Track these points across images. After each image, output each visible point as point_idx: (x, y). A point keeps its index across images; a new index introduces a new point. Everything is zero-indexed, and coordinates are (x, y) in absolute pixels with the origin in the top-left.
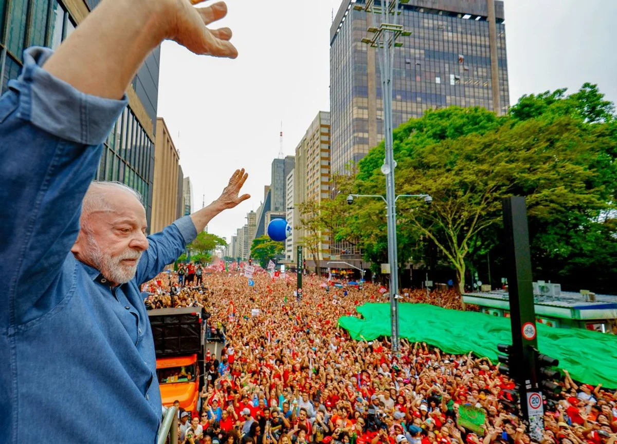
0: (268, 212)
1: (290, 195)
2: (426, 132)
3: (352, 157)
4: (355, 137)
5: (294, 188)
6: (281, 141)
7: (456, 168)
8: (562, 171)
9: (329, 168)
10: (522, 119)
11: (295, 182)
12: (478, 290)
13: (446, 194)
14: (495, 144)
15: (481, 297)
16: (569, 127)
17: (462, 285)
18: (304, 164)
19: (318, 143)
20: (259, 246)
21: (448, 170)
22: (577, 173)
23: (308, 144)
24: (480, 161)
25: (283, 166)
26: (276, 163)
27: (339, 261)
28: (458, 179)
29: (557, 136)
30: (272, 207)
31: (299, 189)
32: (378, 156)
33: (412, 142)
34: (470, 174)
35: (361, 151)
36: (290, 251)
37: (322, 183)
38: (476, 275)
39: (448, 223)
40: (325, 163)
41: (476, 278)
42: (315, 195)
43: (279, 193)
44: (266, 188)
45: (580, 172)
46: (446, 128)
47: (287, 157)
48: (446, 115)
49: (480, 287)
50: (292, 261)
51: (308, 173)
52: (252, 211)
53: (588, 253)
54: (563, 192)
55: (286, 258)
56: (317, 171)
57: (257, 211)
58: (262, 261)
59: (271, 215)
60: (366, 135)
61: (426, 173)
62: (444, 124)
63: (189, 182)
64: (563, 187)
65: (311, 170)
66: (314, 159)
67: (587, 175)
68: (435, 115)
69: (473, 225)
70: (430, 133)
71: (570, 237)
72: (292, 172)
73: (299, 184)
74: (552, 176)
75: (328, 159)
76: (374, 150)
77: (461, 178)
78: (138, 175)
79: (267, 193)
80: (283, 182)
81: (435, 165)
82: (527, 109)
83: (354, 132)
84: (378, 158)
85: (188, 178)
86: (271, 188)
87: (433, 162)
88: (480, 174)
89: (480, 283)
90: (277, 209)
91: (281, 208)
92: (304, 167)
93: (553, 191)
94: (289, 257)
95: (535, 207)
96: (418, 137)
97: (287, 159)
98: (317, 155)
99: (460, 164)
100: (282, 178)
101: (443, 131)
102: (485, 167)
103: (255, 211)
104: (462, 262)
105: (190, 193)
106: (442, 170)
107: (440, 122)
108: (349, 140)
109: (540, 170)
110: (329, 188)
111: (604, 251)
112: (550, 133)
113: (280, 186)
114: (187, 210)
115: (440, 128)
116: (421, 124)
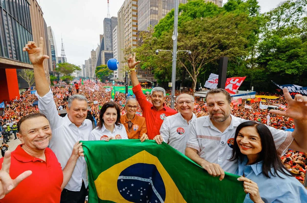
0: (103, 51)
1: (115, 42)
2: (188, 13)
3: (149, 21)
4: (151, 10)
5: (118, 37)
6: (108, 6)
7: (199, 35)
8: (238, 40)
9: (137, 27)
10: (228, 11)
11: (118, 33)
12: (200, 90)
13: (194, 48)
14: (216, 24)
15: (201, 93)
16: (244, 18)
17: (195, 88)
18: (123, 23)
19: (131, 10)
20: (100, 71)
21: (196, 36)
22: (243, 41)
23: (125, 11)
24: (209, 32)
25: (110, 23)
26: (106, 20)
27: (142, 78)
28: (199, 40)
29: (239, 22)
30: (105, 49)
31: (120, 38)
32: (164, 24)
33: (181, 18)
34: (205, 38)
35: (154, 19)
36: (116, 73)
37: (133, 35)
38: (201, 84)
39: (193, 61)
40: (135, 23)
41: (200, 86)
42: (129, 42)
43: (109, 40)
44: (101, 36)
45: (244, 41)
46: (197, 12)
47: (112, 18)
48: (197, 4)
49: (201, 89)
50: (118, 78)
51: (125, 28)
52: (93, 50)
53: (239, 74)
54: (237, 49)
55: (114, 77)
56: (131, 28)
57: (96, 50)
58: (101, 78)
59: (105, 53)
60: (157, 9)
61: (186, 36)
62: (196, 9)
63: (51, 30)
64: (237, 47)
65: (127, 27)
66: (129, 20)
67: (246, 42)
68: (192, 3)
69: (202, 62)
70: (189, 14)
71: (234, 67)
72: (116, 27)
73: (120, 34)
74: (234, 42)
75: (136, 21)
76: (162, 20)
77: (201, 40)
78: (25, 28)
79: (102, 39)
80: (110, 33)
81: (191, 32)
82: (230, 6)
83: (151, 6)
84: (164, 25)
85: (50, 27)
86: (103, 36)
87: (190, 31)
88: (208, 39)
89: (201, 88)
90: (107, 49)
91: (110, 48)
92: (123, 25)
93: (233, 49)
94: (116, 76)
95: (226, 55)
96: (184, 15)
97: (112, 19)
98: (130, 18)
99: (201, 33)
100: (110, 31)
101: (195, 13)
102: (211, 35)
103: (95, 50)
104: (196, 79)
105: (52, 38)
106: (193, 35)
107: (194, 8)
108: (148, 11)
109: (231, 39)
110: (137, 38)
111: (244, 73)
112: (237, 20)
113: (109, 35)
114: (53, 49)
115: (194, 11)
116: (185, 8)
